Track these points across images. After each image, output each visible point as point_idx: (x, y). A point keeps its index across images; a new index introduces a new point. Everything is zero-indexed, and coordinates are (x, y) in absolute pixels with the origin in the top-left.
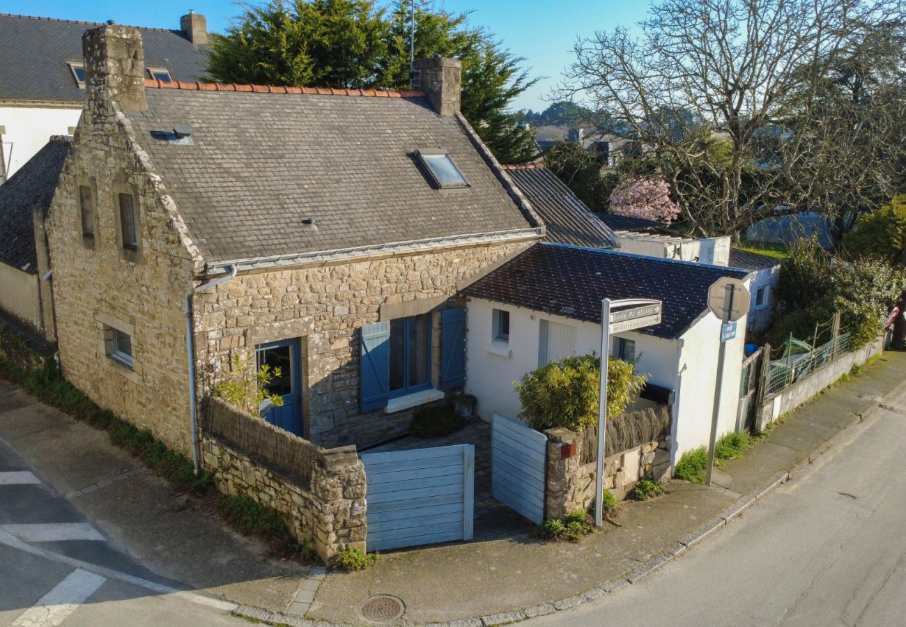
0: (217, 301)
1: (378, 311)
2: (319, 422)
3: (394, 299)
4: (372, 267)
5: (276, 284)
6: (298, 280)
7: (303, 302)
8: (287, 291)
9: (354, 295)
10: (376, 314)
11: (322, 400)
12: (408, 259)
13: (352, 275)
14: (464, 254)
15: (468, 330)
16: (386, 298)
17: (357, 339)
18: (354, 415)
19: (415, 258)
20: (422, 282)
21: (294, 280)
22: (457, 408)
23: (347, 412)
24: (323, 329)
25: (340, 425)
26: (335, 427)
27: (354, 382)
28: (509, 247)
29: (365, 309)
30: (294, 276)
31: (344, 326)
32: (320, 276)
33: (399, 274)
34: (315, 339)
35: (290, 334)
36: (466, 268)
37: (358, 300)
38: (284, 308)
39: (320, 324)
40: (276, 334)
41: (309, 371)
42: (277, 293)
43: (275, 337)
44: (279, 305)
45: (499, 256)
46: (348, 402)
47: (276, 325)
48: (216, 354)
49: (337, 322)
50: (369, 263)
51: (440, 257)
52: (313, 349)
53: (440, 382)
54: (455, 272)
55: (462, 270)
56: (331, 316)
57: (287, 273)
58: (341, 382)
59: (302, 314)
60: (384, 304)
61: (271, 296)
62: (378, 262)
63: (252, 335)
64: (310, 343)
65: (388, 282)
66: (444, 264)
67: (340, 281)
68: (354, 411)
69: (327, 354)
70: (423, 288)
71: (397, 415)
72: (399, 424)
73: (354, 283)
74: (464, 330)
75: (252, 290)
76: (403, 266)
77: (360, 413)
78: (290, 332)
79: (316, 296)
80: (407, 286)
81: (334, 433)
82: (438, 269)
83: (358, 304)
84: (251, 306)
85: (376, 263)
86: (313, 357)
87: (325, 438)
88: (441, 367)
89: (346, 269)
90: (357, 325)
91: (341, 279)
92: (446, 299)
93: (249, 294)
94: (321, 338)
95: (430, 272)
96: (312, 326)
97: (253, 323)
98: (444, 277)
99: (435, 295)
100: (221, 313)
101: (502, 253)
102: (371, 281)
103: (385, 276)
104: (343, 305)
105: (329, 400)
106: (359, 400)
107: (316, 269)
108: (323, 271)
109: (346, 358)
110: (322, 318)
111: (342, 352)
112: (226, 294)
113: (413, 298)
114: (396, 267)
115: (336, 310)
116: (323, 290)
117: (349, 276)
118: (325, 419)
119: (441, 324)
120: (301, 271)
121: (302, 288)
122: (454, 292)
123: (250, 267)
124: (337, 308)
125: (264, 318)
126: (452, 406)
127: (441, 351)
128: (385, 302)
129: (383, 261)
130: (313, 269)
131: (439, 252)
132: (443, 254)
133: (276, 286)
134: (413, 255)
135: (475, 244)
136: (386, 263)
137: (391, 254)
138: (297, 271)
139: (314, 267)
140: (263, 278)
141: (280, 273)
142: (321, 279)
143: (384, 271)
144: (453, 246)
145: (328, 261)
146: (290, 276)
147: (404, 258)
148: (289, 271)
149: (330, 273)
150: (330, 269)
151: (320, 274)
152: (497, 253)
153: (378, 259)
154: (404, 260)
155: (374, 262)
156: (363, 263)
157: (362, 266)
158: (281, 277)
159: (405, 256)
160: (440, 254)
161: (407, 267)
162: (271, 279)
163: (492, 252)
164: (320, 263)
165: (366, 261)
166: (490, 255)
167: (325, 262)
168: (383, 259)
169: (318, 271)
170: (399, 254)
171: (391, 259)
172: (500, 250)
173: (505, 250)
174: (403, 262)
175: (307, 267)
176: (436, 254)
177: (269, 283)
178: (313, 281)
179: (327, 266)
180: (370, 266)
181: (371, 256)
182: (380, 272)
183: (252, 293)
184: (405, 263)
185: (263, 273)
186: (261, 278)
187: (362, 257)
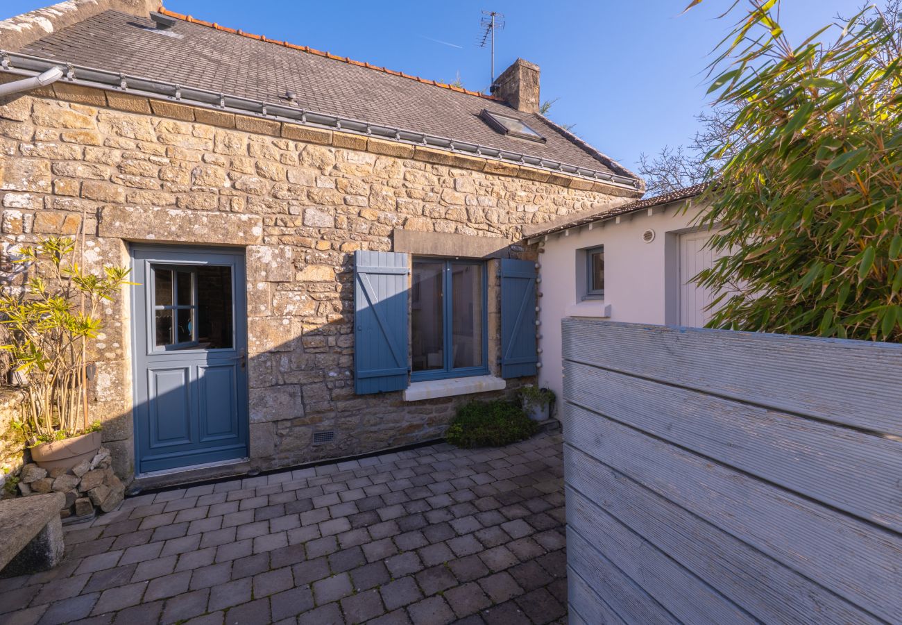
0: (34, 140)
1: (391, 236)
2: (270, 402)
3: (418, 223)
4: (380, 166)
5: (179, 141)
6: (229, 147)
7: (237, 185)
8: (203, 160)
9: (345, 200)
10: (386, 240)
11: (278, 362)
12: (444, 170)
13: (340, 166)
14: (534, 188)
15: (541, 296)
16: (406, 219)
17: (349, 273)
18: (346, 398)
19: (456, 171)
20: (467, 210)
21: (220, 147)
22: (526, 404)
23: (330, 390)
24: (281, 242)
25: (319, 412)
26: (305, 414)
27: (344, 342)
28: (598, 198)
29: (364, 226)
30: (219, 139)
31: (325, 245)
32: (276, 153)
33: (428, 188)
34: (262, 255)
35: (202, 233)
36: (536, 208)
37: (354, 211)
38: (195, 188)
39: (276, 231)
40: (173, 229)
41: (249, 308)
42: (179, 157)
43: (170, 233)
44: (185, 181)
45: (583, 206)
46: (332, 374)
47: (173, 212)
48: (21, 238)
49: (312, 237)
50: (374, 157)
51: (497, 181)
52: (257, 270)
53: (499, 365)
54: (520, 209)
55: (531, 209)
56: (298, 222)
57: (205, 130)
58: (318, 338)
59: (236, 207)
60: (401, 227)
61: (166, 160)
62: (391, 160)
63: (114, 218)
64: (251, 260)
65: (409, 196)
66: (503, 193)
67: (317, 172)
68: (344, 392)
69: (290, 286)
70: (469, 220)
71: (428, 406)
72: (431, 422)
73: (345, 181)
74: (535, 296)
75: (122, 141)
76: (435, 179)
77: (355, 396)
78: (206, 231)
79: (268, 184)
80: (443, 211)
81: (304, 424)
82: (494, 200)
83: (353, 217)
84: (119, 167)
85: (385, 161)
86: (256, 285)
87: (284, 432)
88: (499, 342)
89: (331, 156)
90: (349, 247)
91: (319, 168)
92: (506, 245)
93: (112, 143)
94: (274, 256)
95: (481, 198)
96: (257, 231)
97: (122, 199)
98: (503, 212)
99: (489, 234)
100: (43, 166)
101: (589, 203)
102: (377, 187)
103: (404, 185)
104: (322, 211)
105: (294, 366)
106: (352, 373)
107: (268, 139)
108: (283, 147)
109: (329, 299)
110: (279, 222)
111: (319, 288)
112: (54, 133)
113: (453, 231)
114: (422, 177)
115: (307, 216)
116: (284, 178)
117: (335, 167)
118: (284, 398)
119: (499, 277)
120: (235, 133)
121: (237, 163)
122: (518, 238)
123: (109, 87)
124: (311, 212)
125: (147, 194)
126: (518, 404)
127: (500, 318)
128: (404, 225)
129: (400, 161)
130: (261, 137)
131: (493, 172)
132: (500, 177)
133: (178, 144)
134: (452, 166)
135: (549, 173)
136: (405, 166)
137: (410, 147)
138: (228, 132)
139: (262, 134)
140: (150, 126)
141: (189, 125)
142: (278, 157)
143: (402, 177)
144: (514, 165)
145: (286, 124)
146: (212, 137)
147: (436, 166)
148: (208, 126)
149: (297, 153)
150: (296, 146)
151: (278, 149)
152: (582, 201)
153: (389, 153)
154: (436, 169)
155: (383, 157)
156: (363, 153)
157: (361, 158)
158: (190, 133)
159: (438, 164)
160: (496, 177)
161: (441, 181)
162: (168, 130)
163: (574, 196)
164: (271, 125)
165: (366, 151)
166: (571, 201)
167: (279, 124)
168: (400, 157)
169: (273, 143)
170: (424, 152)
171: (413, 162)
172: (585, 197)
173: (592, 199)
174: (435, 172)
175: (247, 129)
176: (490, 176)
177: (163, 136)
178: (262, 157)
179: (291, 139)
180: (375, 163)
181: (371, 139)
182: (395, 177)
183: (122, 145)
184: (438, 175)
185: (148, 114)
186: (144, 123)
187: (355, 136)
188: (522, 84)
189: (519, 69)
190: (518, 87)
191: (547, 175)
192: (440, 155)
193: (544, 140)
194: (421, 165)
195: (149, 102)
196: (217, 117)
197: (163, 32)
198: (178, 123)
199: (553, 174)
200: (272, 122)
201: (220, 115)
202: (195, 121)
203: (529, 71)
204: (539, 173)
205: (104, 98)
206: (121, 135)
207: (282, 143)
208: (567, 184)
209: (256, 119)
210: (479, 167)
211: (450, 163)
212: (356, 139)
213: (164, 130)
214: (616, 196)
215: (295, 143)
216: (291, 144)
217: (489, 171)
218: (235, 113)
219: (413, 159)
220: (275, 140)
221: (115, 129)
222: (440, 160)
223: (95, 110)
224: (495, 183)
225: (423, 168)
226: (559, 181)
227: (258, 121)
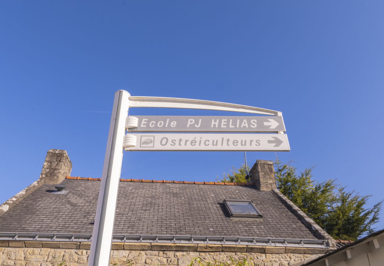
4: (131, 257)
5: (33, 258)
6: (54, 257)
12: (171, 254)
14: (237, 257)
19: (179, 254)
21: (50, 258)
28: (293, 258)
30: (51, 254)
50: (128, 252)
51: (208, 256)
57: (46, 251)
62: (137, 253)
75: (9, 261)
76: (165, 260)
85: (134, 253)
93: (5, 263)
101: (286, 263)
107: (73, 251)
108: (80, 254)
114: (156, 260)
120: (59, 250)
123: (11, 239)
129: (143, 253)
130: (70, 250)
131: (204, 250)
132: (210, 253)
133: (32, 260)
134: (176, 251)
135: (245, 246)
136: (146, 255)
137: (148, 244)
138: (56, 250)
139: (71, 249)
140: (23, 252)
141: (39, 249)
142: (76, 259)
143: (144, 262)
144: (218, 244)
145: (82, 243)
146: (48, 254)
147: (166, 252)
148: (47, 249)
149: (87, 256)
150: (87, 252)
151: (77, 255)
152: (279, 262)
153: (136, 249)
154: (166, 254)
155: (133, 251)
156: (122, 251)
157: (120, 254)
158: (38, 253)
159: (167, 251)
160: (207, 254)
161: (169, 261)
162: (30, 253)
163: (271, 259)
164: (75, 244)
165: (124, 249)
166: (269, 263)
167: (79, 243)
168: (143, 250)
169: (76, 252)
170: (157, 246)
171: (151, 252)
172: (281, 259)
173: (289, 259)
174: (165, 256)
175: (64, 248)
176: (203, 253)
177: (27, 257)
178: (69, 261)
179: (84, 249)
180: (128, 255)
181: (125, 243)
182: (140, 262)
183: (8, 264)
184: (167, 257)
185: (24, 247)
186: (21, 252)
187: (116, 243)
188: (261, 174)
189: (258, 166)
190: (259, 176)
191: (244, 248)
192: (166, 246)
193: (260, 216)
194: (157, 252)
195: (24, 242)
196: (51, 244)
197: (59, 193)
198: (35, 249)
199: (248, 246)
200: (76, 243)
201: (53, 243)
202: (42, 247)
203: (265, 165)
204: (237, 248)
205: (8, 243)
206: (10, 259)
207: (79, 252)
208: (263, 251)
209: (68, 242)
210: (194, 249)
211: (174, 249)
212: (117, 244)
213: (28, 254)
214: (311, 254)
215: (87, 250)
216: (84, 251)
217: (201, 250)
218: (59, 242)
219: (151, 250)
220: (77, 251)
221: (8, 256)
222: (167, 248)
223: (3, 248)
224: (206, 257)
225: (157, 255)
226: (256, 250)
227: (69, 243)
